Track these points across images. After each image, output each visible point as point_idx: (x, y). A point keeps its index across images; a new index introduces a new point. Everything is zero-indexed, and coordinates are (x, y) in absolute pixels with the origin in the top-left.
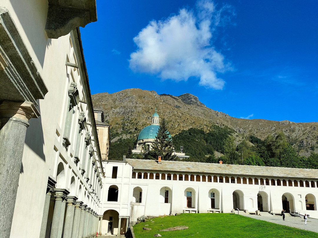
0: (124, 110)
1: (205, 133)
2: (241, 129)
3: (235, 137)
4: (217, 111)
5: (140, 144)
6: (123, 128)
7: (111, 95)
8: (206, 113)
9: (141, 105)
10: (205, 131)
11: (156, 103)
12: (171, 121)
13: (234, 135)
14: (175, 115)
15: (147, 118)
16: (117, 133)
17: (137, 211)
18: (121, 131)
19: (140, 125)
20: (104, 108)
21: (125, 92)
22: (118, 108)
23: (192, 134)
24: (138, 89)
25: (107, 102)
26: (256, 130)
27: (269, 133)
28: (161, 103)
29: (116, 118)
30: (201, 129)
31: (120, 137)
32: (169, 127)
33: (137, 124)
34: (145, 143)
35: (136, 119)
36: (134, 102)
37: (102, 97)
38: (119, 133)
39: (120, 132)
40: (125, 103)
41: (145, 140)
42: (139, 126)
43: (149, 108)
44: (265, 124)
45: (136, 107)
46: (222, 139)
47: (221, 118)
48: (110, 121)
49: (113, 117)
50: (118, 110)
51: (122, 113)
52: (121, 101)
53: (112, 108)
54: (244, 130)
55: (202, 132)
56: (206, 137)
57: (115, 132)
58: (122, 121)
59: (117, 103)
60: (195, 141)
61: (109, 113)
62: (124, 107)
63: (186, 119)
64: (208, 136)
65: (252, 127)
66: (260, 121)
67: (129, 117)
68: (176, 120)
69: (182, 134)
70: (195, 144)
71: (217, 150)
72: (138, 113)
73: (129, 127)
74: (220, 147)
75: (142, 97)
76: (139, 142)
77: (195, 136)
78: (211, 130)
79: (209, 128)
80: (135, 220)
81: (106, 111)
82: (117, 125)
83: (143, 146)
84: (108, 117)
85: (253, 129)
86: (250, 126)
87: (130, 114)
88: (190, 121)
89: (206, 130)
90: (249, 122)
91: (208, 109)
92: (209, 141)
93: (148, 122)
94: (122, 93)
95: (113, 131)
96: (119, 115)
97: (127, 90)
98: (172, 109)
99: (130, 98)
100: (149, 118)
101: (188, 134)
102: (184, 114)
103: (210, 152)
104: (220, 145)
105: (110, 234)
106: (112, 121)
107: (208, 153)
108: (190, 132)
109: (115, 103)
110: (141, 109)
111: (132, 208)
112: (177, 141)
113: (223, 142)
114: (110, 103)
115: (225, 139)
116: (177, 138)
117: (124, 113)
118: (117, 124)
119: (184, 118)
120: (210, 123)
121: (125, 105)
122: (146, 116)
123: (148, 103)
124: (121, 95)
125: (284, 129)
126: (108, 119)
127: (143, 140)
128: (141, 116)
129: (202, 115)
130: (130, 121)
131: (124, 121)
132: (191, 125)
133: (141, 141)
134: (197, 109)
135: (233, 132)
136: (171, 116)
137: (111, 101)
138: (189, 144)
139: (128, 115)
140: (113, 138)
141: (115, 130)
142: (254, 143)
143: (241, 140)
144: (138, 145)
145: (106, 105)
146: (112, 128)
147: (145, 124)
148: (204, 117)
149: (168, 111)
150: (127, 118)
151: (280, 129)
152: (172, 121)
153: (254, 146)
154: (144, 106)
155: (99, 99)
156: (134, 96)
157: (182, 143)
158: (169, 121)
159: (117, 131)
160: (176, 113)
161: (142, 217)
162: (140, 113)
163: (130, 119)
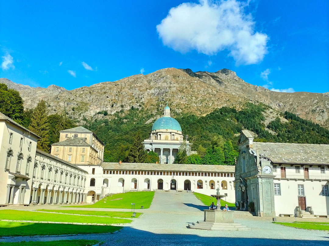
0: (158, 91)
1: (237, 111)
2: (281, 103)
3: (269, 113)
4: (256, 86)
5: (153, 134)
6: (158, 109)
7: (146, 76)
8: (244, 88)
9: (175, 85)
10: (237, 109)
11: (190, 82)
12: (205, 99)
13: (268, 112)
14: (209, 93)
15: (181, 97)
16: (152, 115)
17: (105, 191)
18: (156, 112)
19: (174, 105)
20: (139, 90)
21: (160, 72)
22: (153, 89)
23: (223, 113)
24: (172, 68)
25: (142, 84)
26: (296, 103)
27: (310, 106)
28: (196, 82)
29: (151, 99)
30: (233, 107)
31: (155, 119)
32: (203, 106)
33: (171, 104)
34: (157, 133)
35: (170, 100)
36: (168, 83)
37: (137, 78)
38: (153, 114)
39: (155, 114)
40: (159, 84)
41: (157, 131)
42: (173, 107)
43: (183, 87)
44: (307, 97)
45: (170, 87)
46: (253, 117)
47: (260, 93)
48: (145, 102)
49: (148, 98)
50: (152, 91)
51: (157, 94)
52: (156, 81)
53: (147, 89)
54: (285, 104)
55: (234, 111)
56: (237, 115)
57: (150, 113)
58: (157, 102)
59: (152, 84)
60: (225, 120)
61: (144, 94)
62: (159, 88)
63: (221, 97)
64: (240, 115)
65: (293, 101)
66: (302, 94)
67: (163, 97)
68: (210, 98)
69: (214, 114)
70: (224, 123)
71: (248, 128)
72: (173, 93)
73: (163, 108)
74: (251, 125)
75: (176, 76)
76: (152, 132)
77: (226, 115)
78: (243, 108)
79: (241, 106)
80: (104, 196)
81: (141, 92)
82: (152, 107)
83: (156, 136)
84: (143, 99)
85: (294, 103)
86: (291, 100)
87: (164, 95)
88: (224, 99)
89: (239, 108)
90: (290, 95)
91: (247, 84)
92: (240, 120)
93: (182, 102)
94: (156, 73)
95: (148, 113)
96: (154, 96)
97: (161, 70)
98: (206, 87)
99: (165, 78)
100: (182, 98)
101: (219, 113)
102: (219, 92)
103: (239, 131)
104: (250, 123)
105: (93, 203)
106: (148, 102)
107: (238, 131)
108: (221, 112)
109: (150, 84)
110: (175, 88)
111: (103, 190)
112: (207, 121)
113: (255, 120)
114: (145, 84)
115: (257, 117)
116: (208, 118)
117: (158, 94)
118: (152, 105)
119: (219, 96)
120: (245, 100)
121: (160, 85)
122: (180, 96)
123: (182, 82)
124: (156, 75)
125: (327, 102)
126: (143, 101)
127: (156, 131)
128: (175, 96)
129: (240, 91)
130: (165, 102)
131: (159, 102)
132: (225, 102)
133: (155, 132)
134: (234, 85)
135: (267, 109)
136: (205, 94)
137: (146, 82)
138: (219, 124)
139: (162, 95)
140: (148, 119)
141: (150, 111)
142: (289, 119)
143: (274, 116)
144: (151, 135)
145: (140, 86)
146: (147, 109)
147: (179, 105)
148: (242, 93)
149: (202, 89)
150: (162, 99)
151: (323, 102)
152: (207, 100)
153: (289, 122)
154: (178, 86)
155: (135, 80)
156: (168, 76)
157: (212, 123)
158: (203, 100)
159: (152, 112)
160: (210, 91)
161: (108, 194)
162: (174, 93)
163: (164, 100)
